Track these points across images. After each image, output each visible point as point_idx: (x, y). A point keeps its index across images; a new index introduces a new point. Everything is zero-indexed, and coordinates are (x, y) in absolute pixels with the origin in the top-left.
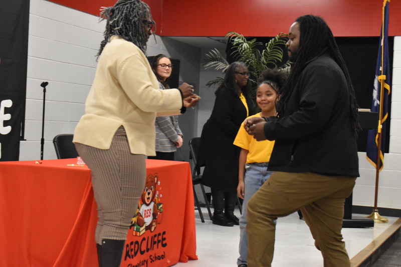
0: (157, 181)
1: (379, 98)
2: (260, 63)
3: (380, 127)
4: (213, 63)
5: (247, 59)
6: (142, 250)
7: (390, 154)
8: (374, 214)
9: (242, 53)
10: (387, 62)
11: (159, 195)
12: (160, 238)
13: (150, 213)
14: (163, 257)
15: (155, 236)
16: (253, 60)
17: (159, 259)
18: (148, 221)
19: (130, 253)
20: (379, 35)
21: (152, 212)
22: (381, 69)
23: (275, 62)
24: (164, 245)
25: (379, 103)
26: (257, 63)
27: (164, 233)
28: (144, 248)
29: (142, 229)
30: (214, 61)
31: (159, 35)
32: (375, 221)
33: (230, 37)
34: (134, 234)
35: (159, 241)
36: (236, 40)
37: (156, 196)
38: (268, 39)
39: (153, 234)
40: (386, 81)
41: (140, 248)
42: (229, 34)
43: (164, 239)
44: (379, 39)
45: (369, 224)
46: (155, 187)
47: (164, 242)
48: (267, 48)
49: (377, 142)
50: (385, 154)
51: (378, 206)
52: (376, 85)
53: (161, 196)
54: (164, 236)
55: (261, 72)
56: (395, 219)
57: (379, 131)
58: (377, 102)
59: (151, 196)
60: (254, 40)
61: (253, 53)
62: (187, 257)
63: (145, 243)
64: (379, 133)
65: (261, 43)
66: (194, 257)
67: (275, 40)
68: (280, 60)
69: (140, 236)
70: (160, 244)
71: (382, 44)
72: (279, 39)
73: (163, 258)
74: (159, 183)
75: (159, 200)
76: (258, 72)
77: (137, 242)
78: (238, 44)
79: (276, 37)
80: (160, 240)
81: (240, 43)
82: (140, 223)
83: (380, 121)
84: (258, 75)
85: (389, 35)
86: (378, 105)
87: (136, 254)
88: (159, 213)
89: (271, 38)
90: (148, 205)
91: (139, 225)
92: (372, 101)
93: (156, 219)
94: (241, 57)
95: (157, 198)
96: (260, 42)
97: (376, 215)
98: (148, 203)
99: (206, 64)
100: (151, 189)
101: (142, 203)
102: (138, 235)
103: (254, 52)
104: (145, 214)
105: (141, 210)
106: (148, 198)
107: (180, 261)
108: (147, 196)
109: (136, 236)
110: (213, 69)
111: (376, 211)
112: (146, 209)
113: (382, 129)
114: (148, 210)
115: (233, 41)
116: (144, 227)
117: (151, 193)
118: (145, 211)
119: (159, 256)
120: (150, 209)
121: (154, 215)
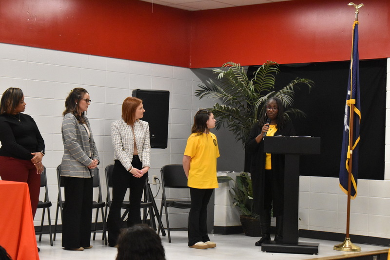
1: (348, 123)
3: (350, 152)
7: (385, 180)
8: (345, 243)
10: (356, 85)
22: (349, 93)
30: (208, 91)
31: (189, 68)
38: (257, 67)
40: (356, 105)
44: (350, 62)
49: (347, 168)
50: (358, 180)
52: (346, 110)
57: (349, 157)
58: (347, 127)
64: (349, 159)
68: (273, 87)
71: (351, 67)
83: (349, 146)
86: (348, 130)
92: (343, 126)
97: (348, 243)
111: (348, 239)
113: (353, 155)
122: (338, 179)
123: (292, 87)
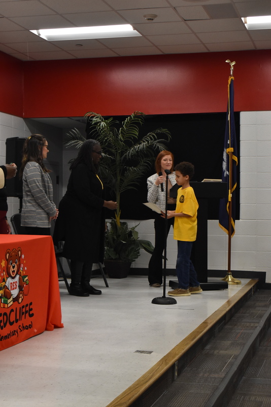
0: (21, 255)
1: (228, 169)
2: (117, 140)
3: (230, 195)
4: (73, 142)
5: (105, 137)
6: (11, 321)
8: (227, 277)
9: (100, 132)
10: (234, 135)
11: (24, 268)
12: (28, 309)
13: (16, 285)
14: (30, 326)
15: (23, 307)
16: (111, 138)
17: (27, 329)
18: (15, 293)
20: (226, 111)
21: (17, 285)
22: (229, 142)
23: (131, 139)
24: (31, 316)
25: (228, 174)
26: (115, 141)
27: (31, 304)
28: (12, 319)
29: (9, 301)
30: (74, 140)
31: (22, 117)
32: (229, 283)
33: (89, 117)
34: (2, 307)
36: (94, 119)
37: (21, 269)
38: (124, 118)
39: (21, 306)
40: (233, 153)
41: (8, 319)
42: (88, 114)
43: (31, 310)
44: (225, 114)
45: (224, 286)
46: (19, 261)
47: (31, 313)
48: (124, 126)
49: (228, 210)
50: (236, 221)
51: (231, 270)
52: (225, 157)
53: (26, 269)
54: (31, 307)
55: (119, 148)
56: (247, 281)
57: (230, 200)
58: (226, 173)
59: (16, 269)
60: (111, 119)
61: (110, 131)
62: (53, 326)
63: (13, 314)
64: (229, 202)
65: (118, 122)
66: (59, 326)
67: (131, 118)
68: (136, 137)
69: (8, 308)
70: (27, 314)
71: (229, 119)
72: (134, 117)
73: (30, 328)
74: (23, 256)
75: (24, 272)
76: (116, 149)
77: (5, 314)
78: (96, 123)
79: (132, 116)
80: (27, 311)
81: (99, 122)
82: (7, 295)
83: (230, 190)
84: (117, 152)
85: (235, 111)
86: (228, 176)
87: (5, 325)
88: (25, 285)
89: (127, 117)
90: (13, 278)
91: (6, 297)
92: (222, 172)
93: (22, 291)
94: (99, 135)
95: (22, 271)
96: (116, 121)
97: (230, 278)
98: (13, 276)
99: (67, 143)
100: (16, 263)
101: (8, 276)
102: (6, 307)
103: (112, 130)
104: (11, 287)
105: (7, 283)
106: (13, 272)
107: (47, 329)
108: (12, 269)
109: (4, 307)
110: (73, 148)
111: (230, 274)
112: (12, 282)
113: (232, 198)
114: (14, 283)
115: (92, 121)
116: (11, 299)
117: (16, 266)
118: (11, 283)
119: (26, 326)
120: (16, 282)
121: (21, 287)
122: (218, 221)
123: (156, 137)
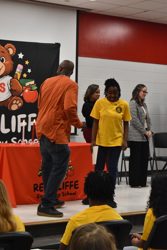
12: (73, 184)
15: (67, 182)
19: (38, 189)
24: (77, 188)
27: (77, 181)
35: (71, 186)
47: (76, 186)
54: (76, 183)
70: (73, 188)
73: (74, 195)
88: (69, 171)
119: (71, 193)
